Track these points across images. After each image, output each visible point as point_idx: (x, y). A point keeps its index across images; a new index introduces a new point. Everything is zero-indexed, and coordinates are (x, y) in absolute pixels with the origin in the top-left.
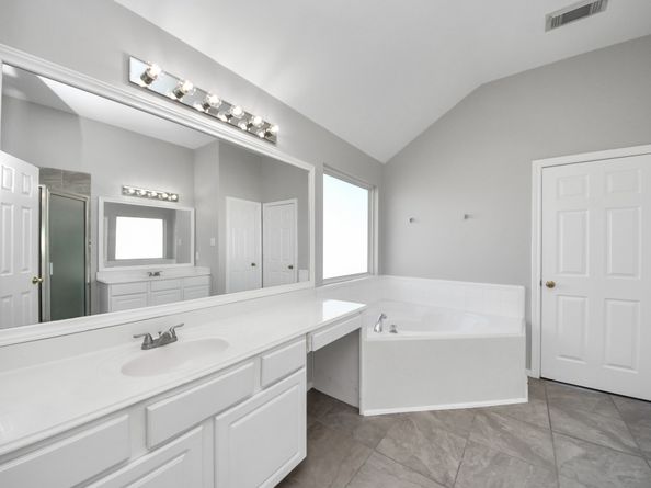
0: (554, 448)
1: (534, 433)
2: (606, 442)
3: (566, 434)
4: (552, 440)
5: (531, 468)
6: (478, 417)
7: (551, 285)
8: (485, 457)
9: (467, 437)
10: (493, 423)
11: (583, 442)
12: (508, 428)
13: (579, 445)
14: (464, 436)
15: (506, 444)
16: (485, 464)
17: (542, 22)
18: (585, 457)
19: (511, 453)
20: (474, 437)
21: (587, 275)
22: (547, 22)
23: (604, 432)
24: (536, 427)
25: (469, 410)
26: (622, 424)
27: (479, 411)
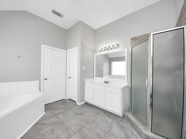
0: (58, 118)
1: (53, 119)
2: (64, 110)
3: (58, 114)
4: (57, 117)
5: (59, 126)
6: (37, 126)
7: (46, 79)
8: (49, 134)
9: (40, 134)
10: (43, 124)
11: (61, 113)
12: (47, 122)
13: (61, 114)
14: (39, 135)
15: (50, 126)
16: (51, 136)
17: (51, 10)
18: (64, 116)
19: (53, 127)
20: (42, 132)
21: (53, 76)
22: (52, 11)
23: (62, 109)
24: (51, 117)
25: (33, 126)
26: (63, 106)
27: (36, 124)
